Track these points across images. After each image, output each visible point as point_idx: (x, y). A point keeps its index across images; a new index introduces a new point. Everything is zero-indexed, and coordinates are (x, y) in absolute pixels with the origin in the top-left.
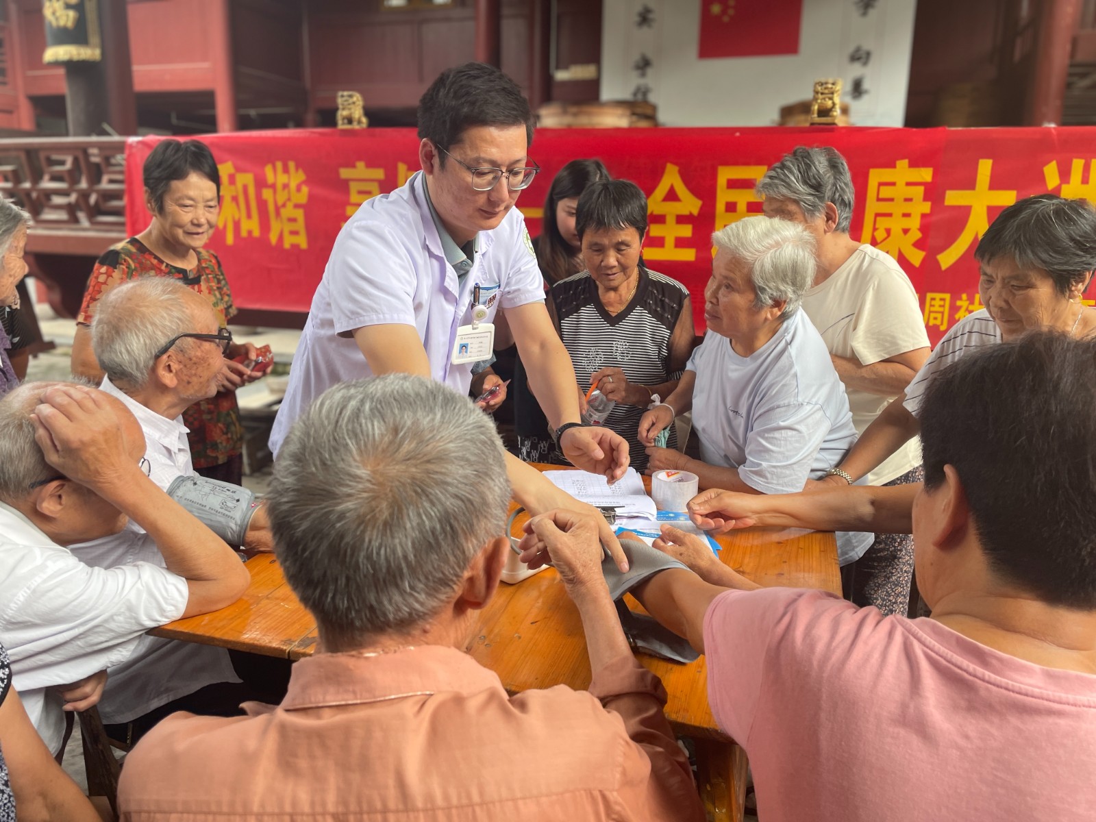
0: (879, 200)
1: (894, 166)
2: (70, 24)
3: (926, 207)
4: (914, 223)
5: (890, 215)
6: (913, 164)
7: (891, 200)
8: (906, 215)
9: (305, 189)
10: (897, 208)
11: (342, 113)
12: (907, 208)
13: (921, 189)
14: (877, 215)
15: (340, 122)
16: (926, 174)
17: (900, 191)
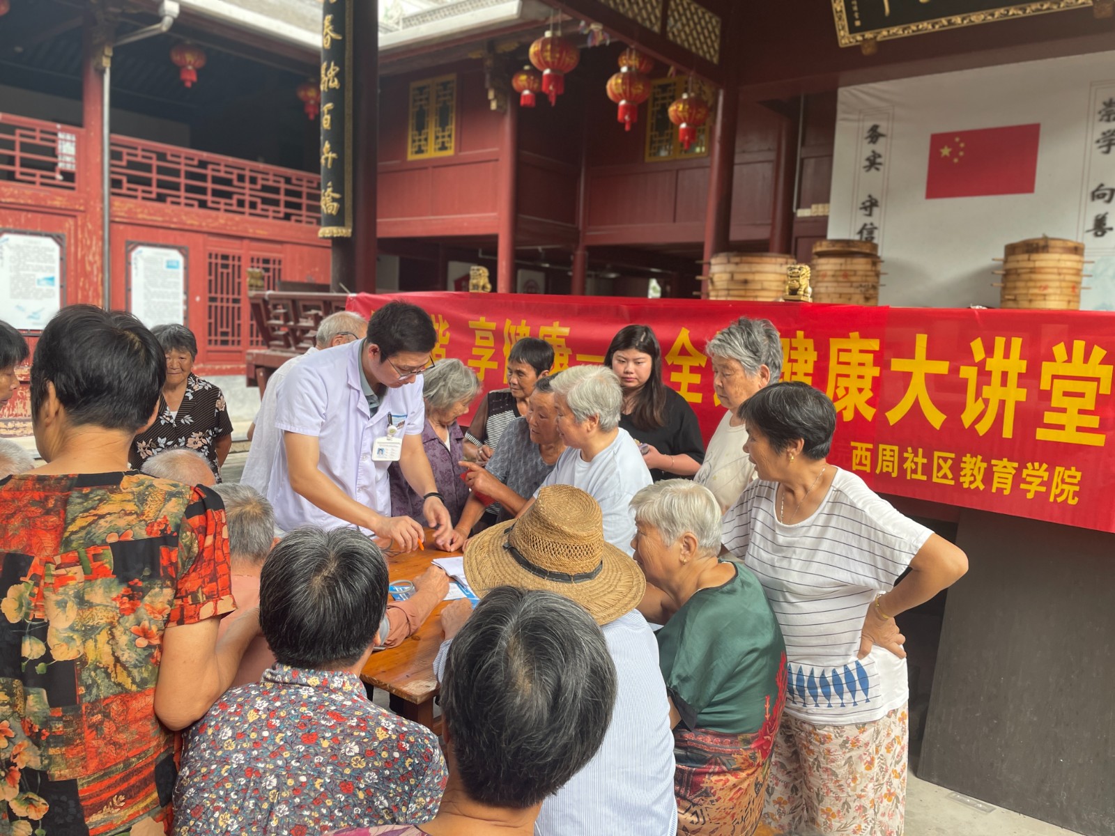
0: (839, 363)
1: (848, 337)
2: (334, 213)
3: (876, 372)
4: (867, 384)
5: (847, 376)
6: (863, 336)
7: (848, 364)
8: (861, 377)
9: (448, 334)
10: (854, 371)
11: (473, 281)
12: (861, 371)
13: (871, 356)
14: (838, 375)
15: (471, 287)
16: (874, 345)
17: (855, 357)
